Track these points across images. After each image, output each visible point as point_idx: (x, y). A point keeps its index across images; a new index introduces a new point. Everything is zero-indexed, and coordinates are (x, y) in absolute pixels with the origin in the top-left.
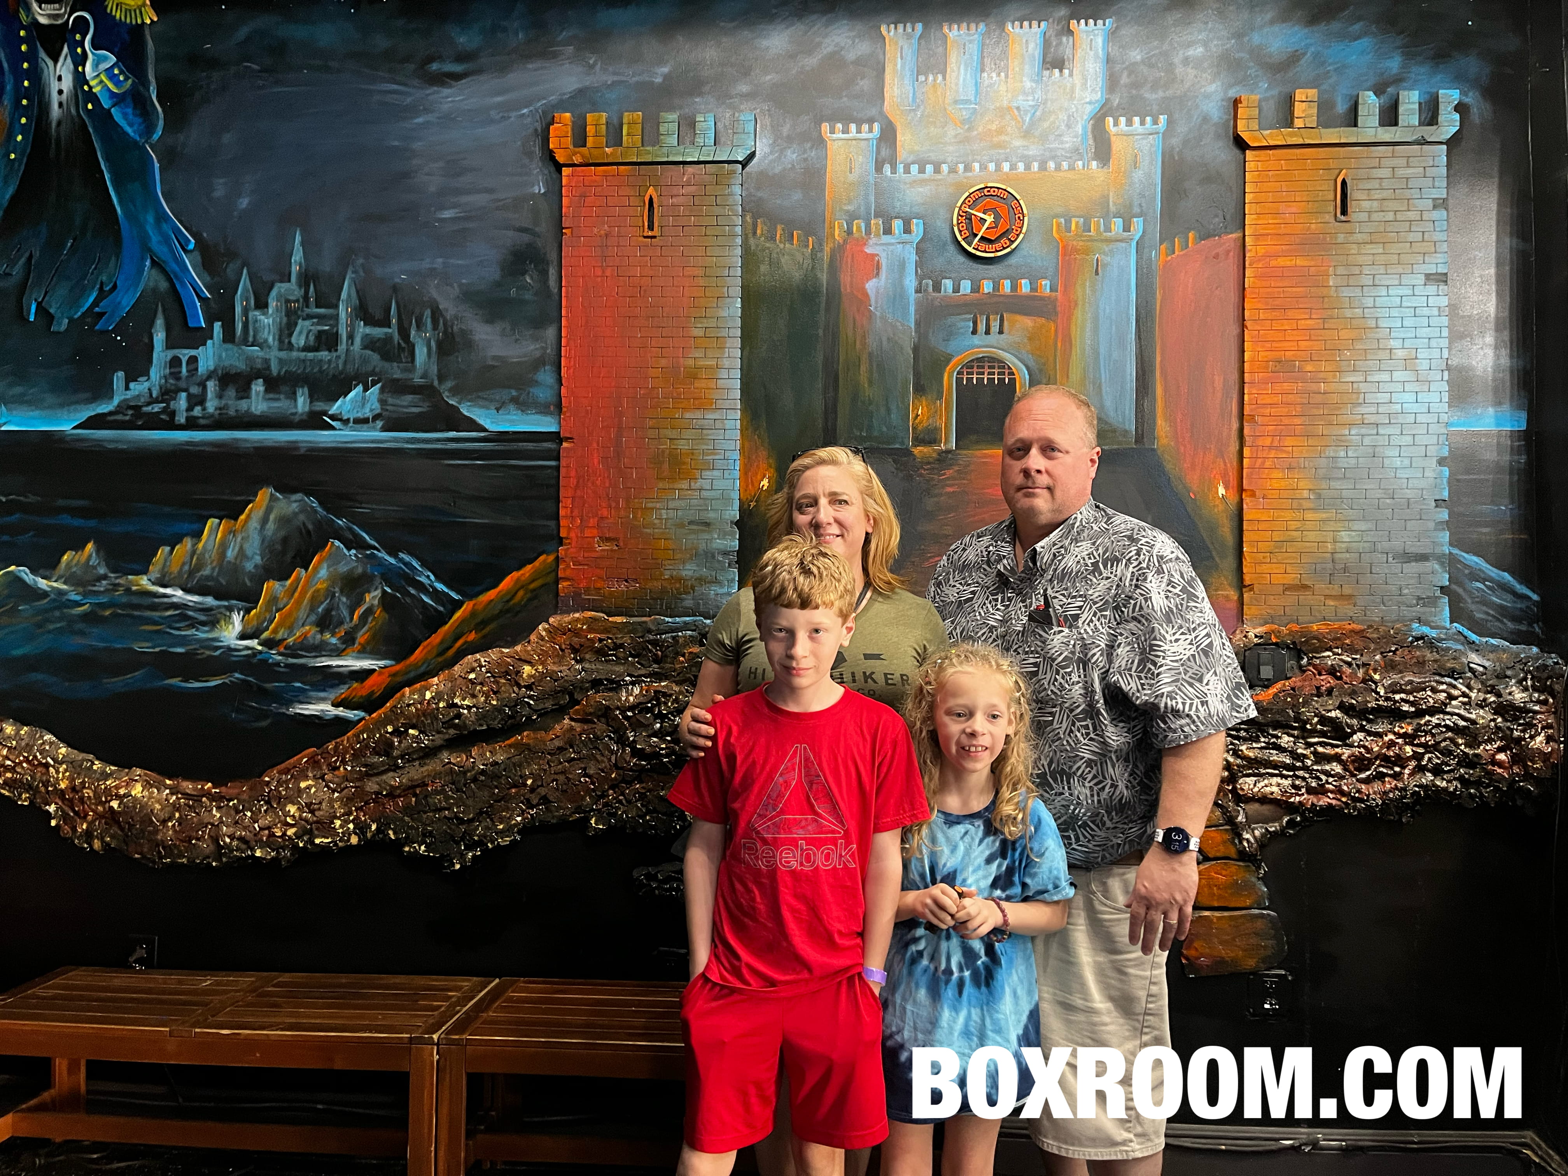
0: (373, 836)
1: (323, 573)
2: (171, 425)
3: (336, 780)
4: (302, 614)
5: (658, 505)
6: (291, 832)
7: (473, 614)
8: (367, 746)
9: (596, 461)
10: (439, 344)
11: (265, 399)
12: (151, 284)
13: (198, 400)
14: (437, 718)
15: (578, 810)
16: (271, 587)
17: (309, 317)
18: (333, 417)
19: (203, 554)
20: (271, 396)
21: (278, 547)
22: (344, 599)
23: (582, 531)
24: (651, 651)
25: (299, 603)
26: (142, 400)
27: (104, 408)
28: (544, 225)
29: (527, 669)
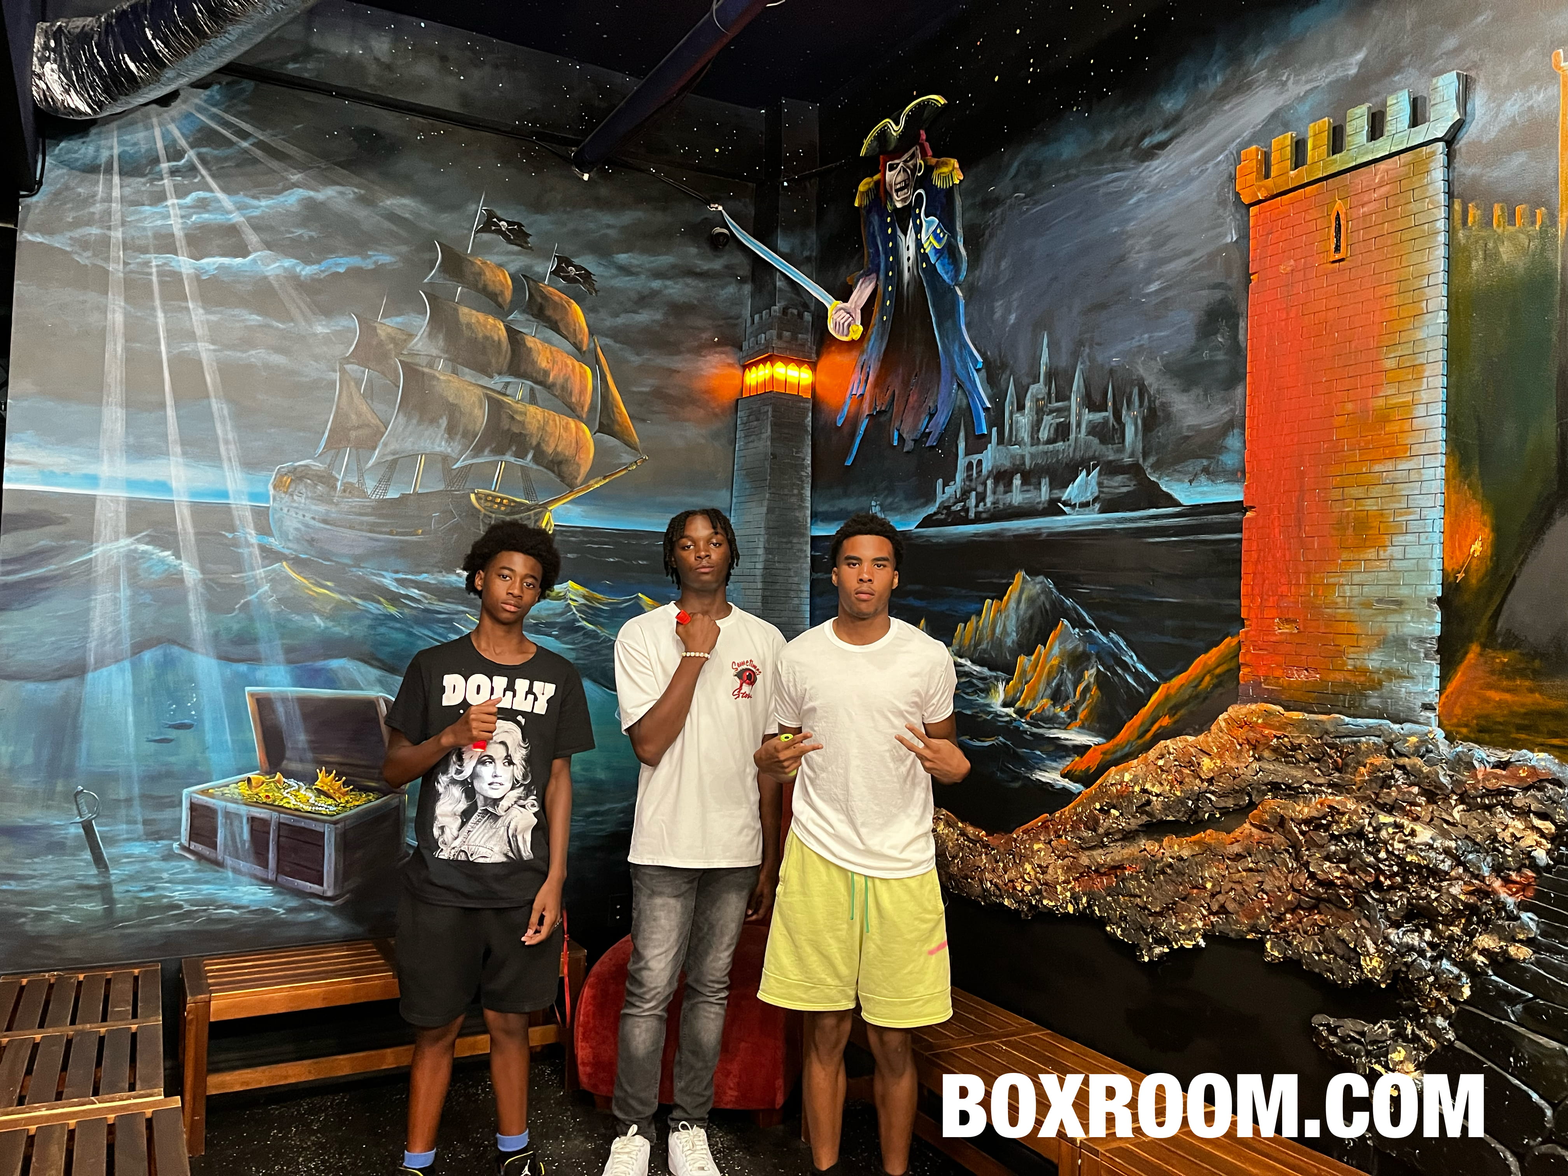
0: (1085, 908)
1: (1056, 650)
2: (967, 521)
3: (1060, 848)
4: (1042, 687)
5: (1342, 580)
6: (1028, 888)
7: (1167, 698)
8: (1081, 819)
9: (1277, 530)
10: (1144, 420)
11: (1022, 492)
12: (958, 403)
13: (981, 498)
14: (1132, 802)
15: (1254, 929)
16: (1023, 661)
17: (1051, 412)
18: (1065, 504)
19: (982, 631)
20: (1025, 488)
21: (1027, 625)
22: (1070, 676)
23: (1262, 612)
24: (1331, 757)
25: (1040, 676)
26: (952, 501)
27: (932, 510)
28: (1235, 275)
29: (1206, 762)
